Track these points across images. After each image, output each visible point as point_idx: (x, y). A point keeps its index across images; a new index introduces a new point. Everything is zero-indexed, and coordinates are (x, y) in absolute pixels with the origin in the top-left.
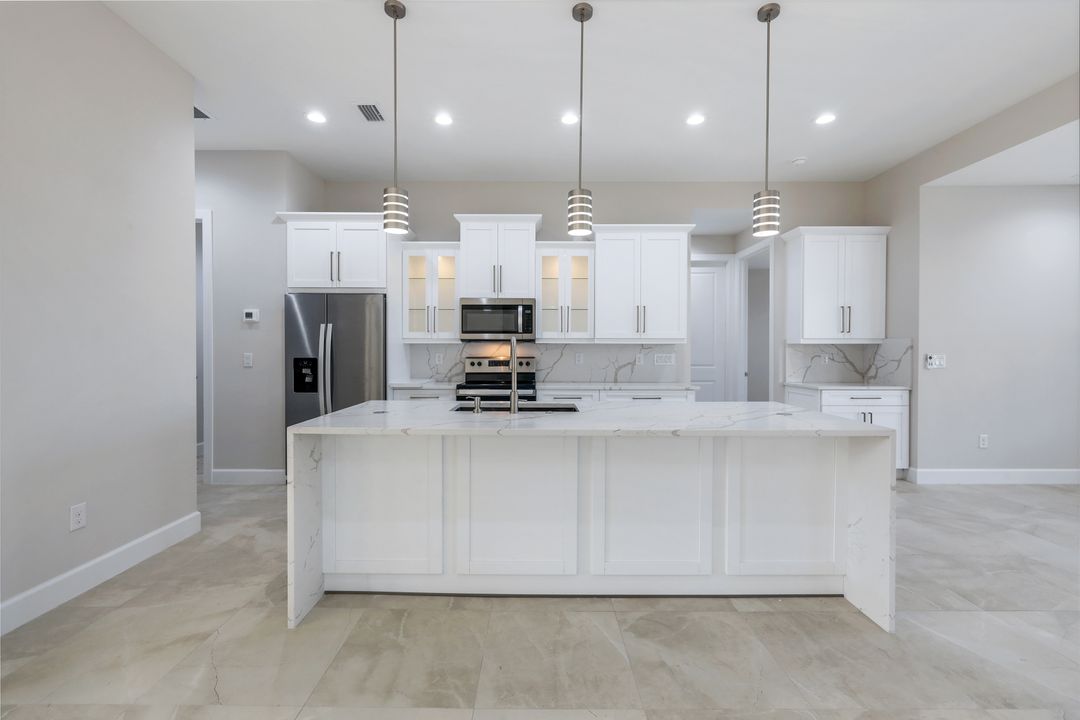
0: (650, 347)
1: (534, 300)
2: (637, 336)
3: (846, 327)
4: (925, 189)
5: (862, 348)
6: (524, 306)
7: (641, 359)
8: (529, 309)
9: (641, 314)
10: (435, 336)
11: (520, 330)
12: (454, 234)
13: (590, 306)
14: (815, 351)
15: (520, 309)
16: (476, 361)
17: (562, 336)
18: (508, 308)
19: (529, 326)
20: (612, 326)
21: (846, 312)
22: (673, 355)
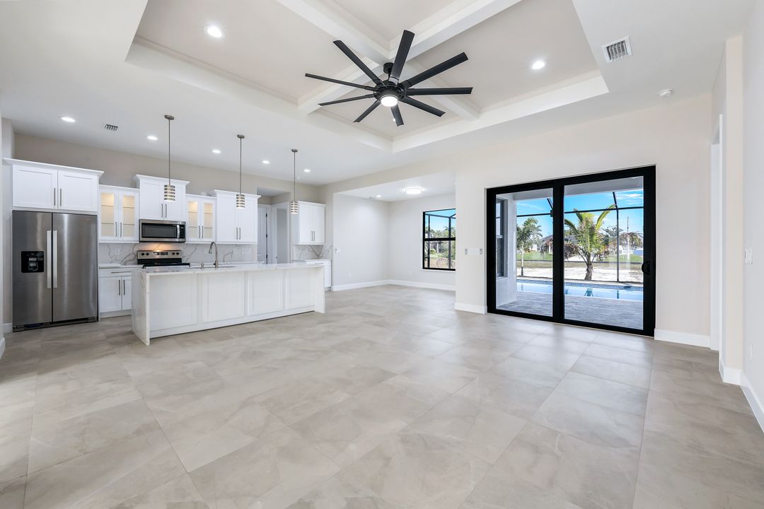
0: (240, 245)
1: (185, 223)
2: (236, 240)
3: (313, 239)
4: (335, 195)
5: (318, 246)
6: (181, 226)
7: (236, 251)
8: (183, 226)
9: (238, 231)
10: (121, 239)
11: (178, 237)
12: (135, 185)
13: (213, 226)
14: (304, 247)
15: (178, 226)
16: (145, 253)
17: (199, 240)
18: (171, 226)
19: (183, 235)
20: (224, 236)
21: (313, 233)
22: (250, 250)
